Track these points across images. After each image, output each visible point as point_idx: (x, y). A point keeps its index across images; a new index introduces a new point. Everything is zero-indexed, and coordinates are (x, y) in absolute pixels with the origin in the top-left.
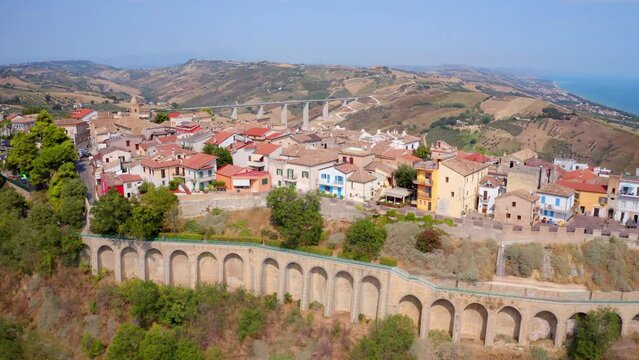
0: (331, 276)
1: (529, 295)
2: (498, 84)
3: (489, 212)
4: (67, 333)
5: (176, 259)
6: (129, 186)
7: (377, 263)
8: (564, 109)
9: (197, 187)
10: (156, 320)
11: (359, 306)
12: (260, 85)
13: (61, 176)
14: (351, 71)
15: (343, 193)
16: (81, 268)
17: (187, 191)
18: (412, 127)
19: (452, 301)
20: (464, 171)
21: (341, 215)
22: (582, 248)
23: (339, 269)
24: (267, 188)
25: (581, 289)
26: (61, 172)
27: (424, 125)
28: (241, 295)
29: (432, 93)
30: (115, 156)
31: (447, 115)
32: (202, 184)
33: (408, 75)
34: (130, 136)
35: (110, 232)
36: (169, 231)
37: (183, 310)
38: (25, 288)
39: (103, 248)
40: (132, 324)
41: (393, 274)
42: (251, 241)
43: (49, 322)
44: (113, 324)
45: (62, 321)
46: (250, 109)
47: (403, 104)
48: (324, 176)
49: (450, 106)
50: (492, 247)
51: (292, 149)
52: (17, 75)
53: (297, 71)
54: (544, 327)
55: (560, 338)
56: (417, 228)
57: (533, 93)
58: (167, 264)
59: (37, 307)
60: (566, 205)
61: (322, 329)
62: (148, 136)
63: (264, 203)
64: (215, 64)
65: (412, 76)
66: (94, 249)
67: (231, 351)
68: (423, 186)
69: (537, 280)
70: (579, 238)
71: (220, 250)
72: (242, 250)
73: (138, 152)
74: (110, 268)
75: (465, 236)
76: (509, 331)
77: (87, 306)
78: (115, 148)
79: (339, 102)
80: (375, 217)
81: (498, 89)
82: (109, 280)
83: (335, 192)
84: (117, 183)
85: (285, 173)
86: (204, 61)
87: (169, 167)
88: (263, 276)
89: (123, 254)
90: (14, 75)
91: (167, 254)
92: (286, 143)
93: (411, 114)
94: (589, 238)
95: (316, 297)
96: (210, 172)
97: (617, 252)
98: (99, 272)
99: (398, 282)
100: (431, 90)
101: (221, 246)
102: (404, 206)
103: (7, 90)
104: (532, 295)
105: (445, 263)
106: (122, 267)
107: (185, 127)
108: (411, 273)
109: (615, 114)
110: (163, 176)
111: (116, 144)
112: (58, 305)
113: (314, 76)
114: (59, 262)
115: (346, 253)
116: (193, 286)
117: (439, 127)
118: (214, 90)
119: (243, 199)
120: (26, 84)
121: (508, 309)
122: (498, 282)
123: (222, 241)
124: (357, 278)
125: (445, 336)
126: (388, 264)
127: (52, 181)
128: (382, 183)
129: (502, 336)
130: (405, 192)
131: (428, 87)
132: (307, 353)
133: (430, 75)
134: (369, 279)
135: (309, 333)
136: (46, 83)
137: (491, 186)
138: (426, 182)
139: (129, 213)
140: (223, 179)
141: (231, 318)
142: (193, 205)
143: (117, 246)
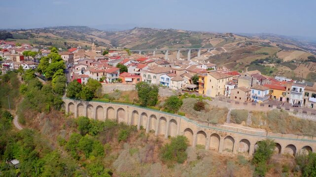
0: (158, 119)
1: (239, 132)
2: (289, 44)
3: (229, 96)
4: (53, 136)
5: (98, 109)
6: (84, 79)
7: (177, 114)
9: (111, 81)
10: (88, 133)
11: (169, 132)
12: (168, 40)
13: (57, 75)
14: (214, 35)
15: (169, 85)
16: (61, 111)
17: (107, 82)
18: (241, 64)
19: (206, 132)
20: (218, 77)
21: (167, 95)
22: (267, 113)
23: (161, 116)
25: (263, 131)
26: (57, 73)
27: (247, 63)
28: (122, 124)
29: (252, 47)
30: (80, 67)
31: (259, 58)
32: (113, 80)
33: (242, 38)
34: (89, 59)
35: (73, 97)
36: (97, 98)
37: (98, 129)
38: (38, 118)
39: (71, 104)
40: (79, 133)
41: (182, 119)
42: (129, 103)
43: (46, 131)
44: (71, 134)
45: (51, 131)
46: (162, 52)
47: (238, 52)
48: (162, 78)
49: (261, 54)
50: (226, 110)
52: (52, 32)
53: (187, 34)
54: (246, 145)
55: (252, 152)
56: (196, 101)
57: (307, 49)
58: (95, 111)
59: (42, 125)
60: (262, 94)
61: (152, 140)
62: (96, 60)
64: (147, 30)
65: (244, 38)
66: (67, 104)
67: (114, 146)
68: (201, 83)
69: (244, 125)
70: (266, 109)
71: (116, 106)
72: (124, 107)
73: (91, 66)
74: (73, 112)
75: (215, 105)
76: (230, 148)
77: (62, 126)
78: (81, 64)
79: (206, 50)
80: (180, 95)
81: (288, 46)
82: (72, 117)
83: (166, 85)
84: (79, 78)
85: (147, 76)
86: (142, 28)
87: (100, 72)
88: (133, 118)
89: (78, 106)
90: (50, 32)
91: (95, 107)
93: (241, 57)
94: (271, 109)
95: (153, 128)
96: (116, 75)
97: (283, 116)
98: (68, 113)
99: (184, 122)
101: (117, 105)
102: (193, 92)
103: (47, 39)
105: (204, 116)
106: (78, 111)
107: (114, 57)
108: (190, 119)
110: (98, 75)
111: (82, 62)
112: (50, 125)
113: (195, 37)
114: (53, 108)
115: (164, 111)
116: (104, 121)
117: (254, 64)
118: (146, 42)
120: (56, 36)
121: (230, 137)
122: (226, 125)
123: (117, 102)
124: (168, 120)
125: (202, 147)
126: (181, 114)
127: (54, 76)
128: (187, 82)
129: (227, 149)
130: (195, 86)
131: (251, 44)
132: (144, 149)
133: (254, 38)
134: (173, 120)
135: (146, 141)
136: (65, 36)
137: (231, 84)
138: (202, 81)
139: (81, 89)
140: (121, 78)
141: (116, 133)
142: (108, 88)
143: (76, 103)
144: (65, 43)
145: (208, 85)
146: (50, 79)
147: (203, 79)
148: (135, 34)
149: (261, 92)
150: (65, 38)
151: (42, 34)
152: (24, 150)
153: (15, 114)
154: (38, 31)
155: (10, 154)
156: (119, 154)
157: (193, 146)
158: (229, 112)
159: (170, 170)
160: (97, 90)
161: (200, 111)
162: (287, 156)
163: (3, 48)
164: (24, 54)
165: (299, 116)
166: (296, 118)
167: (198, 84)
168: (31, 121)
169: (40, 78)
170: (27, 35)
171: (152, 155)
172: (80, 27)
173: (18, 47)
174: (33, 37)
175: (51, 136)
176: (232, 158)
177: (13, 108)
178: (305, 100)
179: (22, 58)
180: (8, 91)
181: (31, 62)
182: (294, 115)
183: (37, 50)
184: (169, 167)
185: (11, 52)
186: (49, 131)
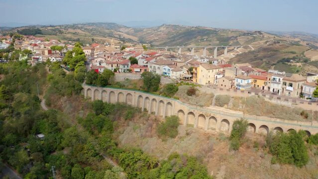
0: (158, 102)
3: (217, 84)
4: (73, 115)
5: (111, 94)
6: (101, 70)
7: (173, 98)
9: (123, 71)
10: (101, 113)
11: (166, 113)
13: (79, 66)
14: (242, 32)
15: (170, 75)
16: (80, 95)
17: (119, 72)
18: (267, 62)
19: (194, 113)
20: (208, 69)
21: (167, 83)
22: (247, 98)
23: (160, 100)
25: (241, 113)
26: (79, 64)
27: (274, 61)
30: (99, 59)
31: (286, 57)
32: (124, 70)
34: (107, 53)
35: (90, 84)
36: (110, 85)
37: (110, 110)
38: (62, 101)
39: (89, 89)
41: (177, 102)
42: (136, 89)
43: (68, 112)
45: (72, 112)
46: (189, 49)
47: (265, 50)
48: (164, 69)
49: (289, 53)
52: (80, 28)
53: (215, 31)
54: (226, 125)
56: (188, 87)
58: (108, 96)
59: (65, 107)
60: (244, 83)
61: (152, 119)
62: (114, 54)
64: (175, 27)
65: (273, 36)
66: (86, 90)
67: (122, 123)
69: (225, 108)
70: (245, 95)
71: (125, 92)
72: (132, 92)
73: (108, 59)
74: (90, 96)
75: (204, 91)
77: (81, 108)
78: (100, 57)
79: (233, 48)
80: (177, 83)
82: (89, 100)
83: (168, 74)
84: (97, 68)
85: (153, 68)
87: (114, 64)
88: (139, 102)
89: (95, 92)
91: (108, 92)
93: (268, 56)
94: (250, 95)
95: (154, 110)
96: (128, 66)
98: (87, 97)
102: (188, 80)
103: (75, 35)
104: (222, 113)
105: (194, 100)
106: (94, 96)
108: (183, 102)
110: (112, 67)
112: (71, 107)
113: (223, 34)
114: (74, 93)
115: (163, 96)
117: (281, 63)
119: (135, 76)
120: (84, 33)
121: (213, 118)
122: (212, 108)
123: (126, 89)
124: (165, 103)
125: (192, 126)
126: (176, 98)
127: (76, 67)
128: (185, 73)
129: (211, 128)
130: (190, 76)
131: (279, 43)
132: (145, 126)
133: (284, 36)
134: (169, 103)
135: (147, 120)
136: (94, 33)
137: (219, 74)
138: (195, 72)
139: (97, 77)
140: (132, 69)
141: (124, 113)
142: (120, 77)
143: (93, 89)
144: (93, 40)
145: (200, 75)
146: (73, 70)
147: (196, 69)
148: (163, 31)
149: (243, 81)
150: (93, 34)
151: (71, 30)
152: (49, 125)
153: (43, 99)
154: (67, 27)
155: (37, 129)
156: (124, 130)
157: (185, 124)
158: (215, 97)
159: (163, 143)
160: (110, 78)
161: (191, 95)
162: (261, 135)
163: (33, 43)
164: (51, 48)
165: (274, 101)
166: (271, 103)
167: (192, 74)
168: (56, 104)
169: (65, 69)
170: (56, 31)
171: (151, 131)
172: (109, 24)
173: (47, 42)
174: (62, 33)
175: (71, 115)
176: (214, 135)
177: (41, 93)
178: (283, 89)
179: (50, 52)
180: (37, 79)
181: (58, 56)
182: (269, 101)
183: (64, 45)
184: (163, 141)
185: (40, 47)
186: (70, 111)
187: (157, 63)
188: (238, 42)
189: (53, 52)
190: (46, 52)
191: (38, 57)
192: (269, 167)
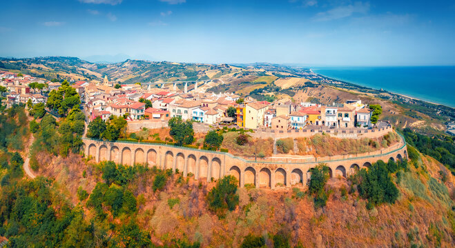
0: (198, 159)
3: (269, 126)
4: (71, 187)
5: (125, 151)
6: (105, 116)
7: (219, 151)
8: (316, 83)
9: (136, 117)
10: (114, 181)
11: (211, 173)
12: (162, 73)
13: (74, 111)
14: (209, 66)
15: (203, 120)
16: (80, 154)
17: (131, 119)
19: (254, 168)
20: (257, 108)
21: (203, 130)
22: (311, 138)
23: (201, 155)
24: (168, 118)
25: (311, 157)
26: (74, 108)
28: (155, 169)
29: (250, 77)
30: (98, 102)
31: (258, 88)
32: (138, 116)
33: (238, 68)
34: (105, 94)
35: (96, 137)
36: (122, 137)
37: (127, 176)
38: (54, 162)
39: (91, 145)
40: (103, 181)
41: (227, 156)
42: (160, 142)
43: (63, 180)
44: (93, 183)
45: (69, 180)
46: (157, 85)
47: (235, 83)
48: (195, 112)
49: (259, 83)
50: (271, 141)
51: (180, 101)
53: (182, 66)
54: (297, 176)
55: (305, 182)
56: (236, 134)
58: (121, 154)
59: (58, 172)
60: (302, 120)
61: (194, 185)
62: (113, 95)
63: (167, 125)
64: (140, 62)
66: (88, 146)
67: (149, 197)
68: (239, 115)
69: (292, 154)
70: (308, 134)
71: (146, 147)
72: (156, 147)
73: (108, 102)
74: (93, 155)
75: (258, 137)
76: (282, 181)
77: (82, 173)
78: (98, 99)
79: (203, 82)
80: (218, 130)
82: (93, 161)
83: (199, 120)
84: (100, 114)
85: (177, 111)
86: (134, 61)
87: (123, 108)
88: (166, 160)
89: (100, 148)
90: (42, 63)
91: (121, 149)
92: (177, 98)
93: (240, 88)
94: (313, 134)
95: (191, 171)
96: (142, 111)
97: (326, 139)
98: (88, 157)
99: (229, 159)
100: (250, 75)
101: (146, 145)
102: (231, 124)
103: (39, 71)
104: (290, 162)
105: (250, 150)
106: (99, 155)
107: (129, 91)
108: (235, 155)
109: (340, 83)
110: (121, 112)
111: (98, 97)
112: (68, 172)
113: (190, 69)
114: (71, 150)
115: (205, 147)
116: (132, 165)
117: (253, 94)
118: (139, 75)
119: (157, 124)
120: (48, 68)
121: (280, 169)
122: (274, 157)
123: (147, 142)
124: (210, 159)
125: (252, 186)
126: (223, 151)
128: (221, 115)
129: (279, 184)
130: (232, 119)
132: (186, 198)
133: (250, 68)
134: (215, 159)
135: (187, 188)
137: (270, 114)
138: (241, 114)
139: (105, 128)
140: (148, 114)
141: (150, 180)
142: (134, 126)
143: (98, 144)
145: (247, 117)
146: (64, 116)
147: (241, 110)
149: (301, 118)
150: (56, 70)
151: (33, 65)
153: (25, 158)
156: (155, 208)
158: (275, 143)
159: (221, 221)
160: (122, 129)
161: (243, 144)
162: (339, 178)
163: (6, 78)
164: (29, 85)
167: (235, 116)
168: (45, 167)
169: (51, 114)
170: (19, 65)
171: (196, 205)
173: (21, 78)
174: (26, 68)
176: (287, 193)
178: (339, 121)
179: (28, 91)
181: (39, 95)
183: (43, 82)
184: (220, 217)
185: (14, 83)
186: (66, 180)
187: (181, 105)
188: (206, 76)
189: (32, 90)
190: (24, 90)
191: (14, 96)
192: (368, 216)
